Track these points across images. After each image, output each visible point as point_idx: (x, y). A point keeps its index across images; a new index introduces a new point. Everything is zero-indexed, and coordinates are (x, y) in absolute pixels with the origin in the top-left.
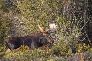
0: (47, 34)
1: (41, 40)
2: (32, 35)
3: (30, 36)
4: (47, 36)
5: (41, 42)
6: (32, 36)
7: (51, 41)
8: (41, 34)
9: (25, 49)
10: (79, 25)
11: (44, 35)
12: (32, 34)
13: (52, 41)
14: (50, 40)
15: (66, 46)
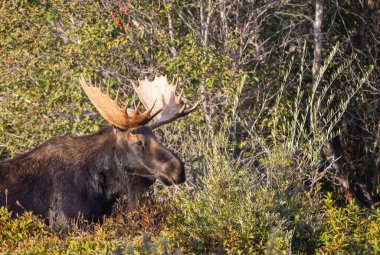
0: (140, 136)
1: (103, 174)
2: (50, 150)
3: (38, 156)
4: (140, 143)
5: (104, 185)
6: (53, 160)
7: (172, 167)
8: (101, 140)
9: (21, 230)
10: (326, 89)
11: (126, 144)
12: (49, 147)
13: (176, 170)
14: (164, 166)
15: (257, 215)
